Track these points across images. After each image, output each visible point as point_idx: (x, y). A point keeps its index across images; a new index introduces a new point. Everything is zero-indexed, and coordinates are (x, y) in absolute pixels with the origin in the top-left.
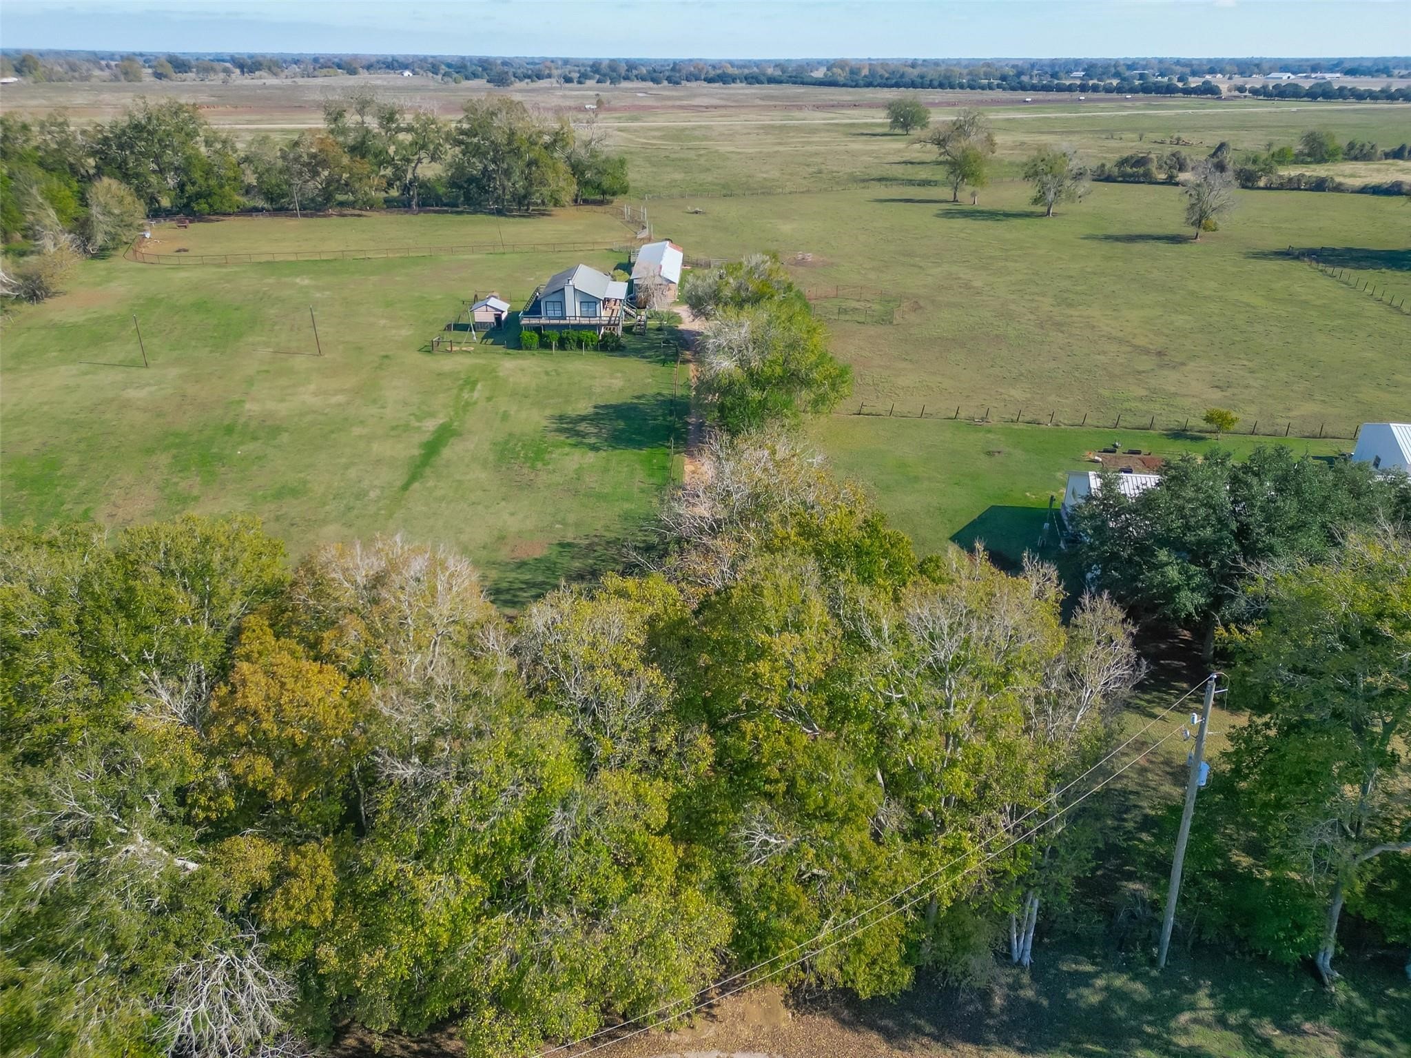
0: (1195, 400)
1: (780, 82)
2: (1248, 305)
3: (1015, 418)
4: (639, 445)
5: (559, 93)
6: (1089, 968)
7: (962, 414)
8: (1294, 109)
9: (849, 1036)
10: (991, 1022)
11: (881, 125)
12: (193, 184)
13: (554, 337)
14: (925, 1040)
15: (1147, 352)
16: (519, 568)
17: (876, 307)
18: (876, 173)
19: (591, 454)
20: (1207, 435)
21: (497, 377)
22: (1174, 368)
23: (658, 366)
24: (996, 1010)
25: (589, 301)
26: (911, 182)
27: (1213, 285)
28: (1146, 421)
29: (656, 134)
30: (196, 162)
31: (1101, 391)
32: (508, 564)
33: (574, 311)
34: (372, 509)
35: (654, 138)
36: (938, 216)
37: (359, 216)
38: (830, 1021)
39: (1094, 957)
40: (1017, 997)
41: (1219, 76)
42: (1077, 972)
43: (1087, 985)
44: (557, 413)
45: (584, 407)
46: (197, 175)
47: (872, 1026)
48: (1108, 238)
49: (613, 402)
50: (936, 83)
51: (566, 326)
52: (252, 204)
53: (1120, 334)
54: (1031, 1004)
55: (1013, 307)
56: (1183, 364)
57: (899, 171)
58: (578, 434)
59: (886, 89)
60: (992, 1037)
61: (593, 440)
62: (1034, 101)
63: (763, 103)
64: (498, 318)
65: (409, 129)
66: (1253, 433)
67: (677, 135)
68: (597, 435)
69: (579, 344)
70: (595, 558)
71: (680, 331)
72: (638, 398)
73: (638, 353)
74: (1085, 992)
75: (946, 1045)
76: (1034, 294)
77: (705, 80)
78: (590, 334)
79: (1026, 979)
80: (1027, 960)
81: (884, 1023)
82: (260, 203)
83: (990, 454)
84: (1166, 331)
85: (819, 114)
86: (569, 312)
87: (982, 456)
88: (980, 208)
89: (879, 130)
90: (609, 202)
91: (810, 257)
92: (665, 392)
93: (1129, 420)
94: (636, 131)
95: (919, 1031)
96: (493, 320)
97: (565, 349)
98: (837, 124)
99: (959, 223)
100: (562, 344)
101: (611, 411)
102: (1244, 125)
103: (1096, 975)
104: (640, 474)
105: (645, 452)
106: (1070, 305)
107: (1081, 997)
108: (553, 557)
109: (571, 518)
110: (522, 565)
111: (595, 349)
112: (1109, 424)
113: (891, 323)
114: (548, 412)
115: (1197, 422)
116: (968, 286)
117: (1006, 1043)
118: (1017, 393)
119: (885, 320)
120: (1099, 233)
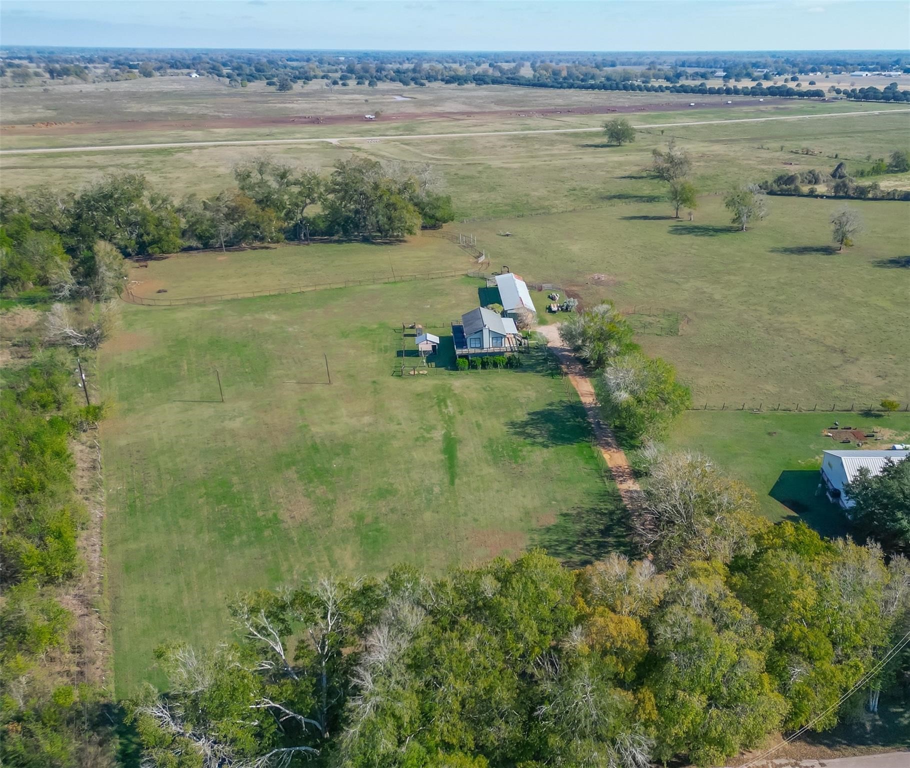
0: (870, 387)
1: (501, 83)
2: (883, 308)
3: (776, 408)
4: (569, 441)
5: (333, 97)
6: (901, 710)
7: (746, 407)
8: (876, 112)
9: (813, 748)
10: (867, 736)
11: (596, 134)
12: (148, 234)
13: (478, 361)
14: (844, 746)
15: (834, 350)
16: (548, 532)
17: (663, 321)
18: (614, 190)
19: (545, 450)
20: (882, 413)
21: (455, 394)
22: (853, 362)
23: (549, 379)
24: (869, 731)
25: (498, 337)
26: (640, 199)
27: (859, 291)
28: (849, 407)
29: (435, 147)
30: (150, 219)
31: (817, 383)
32: (540, 530)
33: (488, 344)
34: (442, 500)
35: (436, 152)
36: (670, 232)
37: (267, 248)
38: (803, 744)
39: (902, 705)
40: (875, 725)
41: (819, 73)
42: (896, 712)
43: (902, 717)
44: (507, 420)
45: (521, 416)
46: (151, 228)
47: (821, 743)
48: (787, 250)
49: (538, 409)
50: (621, 86)
51: (485, 354)
52: (187, 244)
53: (815, 337)
54: (880, 727)
55: (745, 316)
56: (857, 359)
57: (628, 187)
58: (529, 436)
59: (584, 91)
60: (869, 742)
61: (540, 440)
62: (698, 105)
63: (498, 108)
64: (434, 347)
65: (297, 183)
66: (906, 410)
67: (454, 148)
68: (541, 435)
69: (495, 365)
70: (585, 522)
71: (549, 348)
72: (550, 405)
73: (532, 368)
74: (902, 720)
75: (853, 747)
76: (755, 304)
77: (442, 80)
78: (501, 358)
79: (877, 717)
80: (876, 709)
81: (826, 741)
82: (194, 243)
83: (769, 434)
84: (842, 333)
85: (547, 122)
86: (486, 345)
87: (767, 436)
88: (696, 224)
89: (598, 141)
90: (440, 227)
91: (603, 277)
92: (565, 399)
93: (840, 405)
94: (418, 145)
95: (840, 743)
96: (431, 349)
97: (486, 369)
98: (565, 134)
99: (687, 239)
100: (484, 365)
101: (539, 416)
102: (846, 130)
103: (905, 712)
104: (582, 463)
105: (575, 446)
106: (779, 313)
107: (900, 722)
108: (562, 523)
109: (559, 496)
110: (548, 530)
111: (506, 367)
112: (828, 409)
113: (677, 334)
114: (503, 420)
115: (876, 405)
116: (711, 299)
117: (877, 744)
118: (770, 387)
119: (672, 332)
120: (780, 245)
